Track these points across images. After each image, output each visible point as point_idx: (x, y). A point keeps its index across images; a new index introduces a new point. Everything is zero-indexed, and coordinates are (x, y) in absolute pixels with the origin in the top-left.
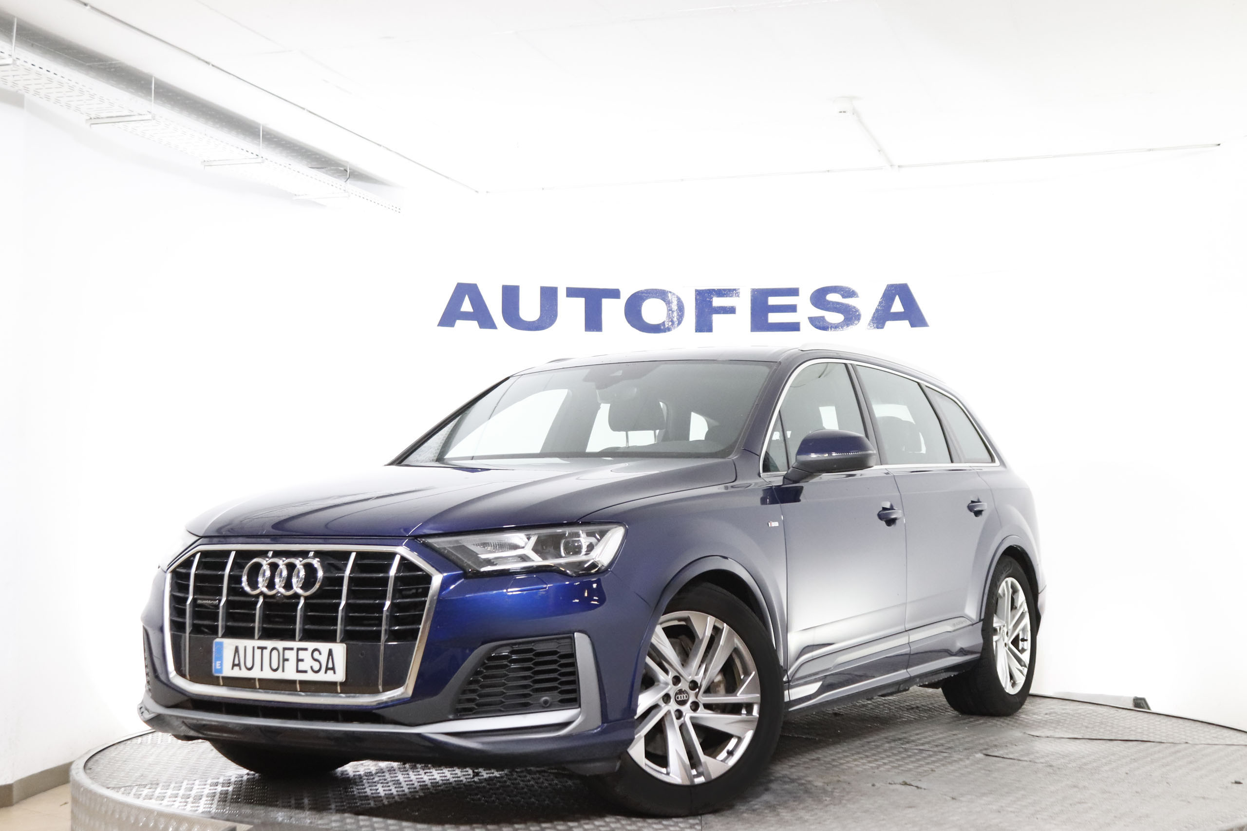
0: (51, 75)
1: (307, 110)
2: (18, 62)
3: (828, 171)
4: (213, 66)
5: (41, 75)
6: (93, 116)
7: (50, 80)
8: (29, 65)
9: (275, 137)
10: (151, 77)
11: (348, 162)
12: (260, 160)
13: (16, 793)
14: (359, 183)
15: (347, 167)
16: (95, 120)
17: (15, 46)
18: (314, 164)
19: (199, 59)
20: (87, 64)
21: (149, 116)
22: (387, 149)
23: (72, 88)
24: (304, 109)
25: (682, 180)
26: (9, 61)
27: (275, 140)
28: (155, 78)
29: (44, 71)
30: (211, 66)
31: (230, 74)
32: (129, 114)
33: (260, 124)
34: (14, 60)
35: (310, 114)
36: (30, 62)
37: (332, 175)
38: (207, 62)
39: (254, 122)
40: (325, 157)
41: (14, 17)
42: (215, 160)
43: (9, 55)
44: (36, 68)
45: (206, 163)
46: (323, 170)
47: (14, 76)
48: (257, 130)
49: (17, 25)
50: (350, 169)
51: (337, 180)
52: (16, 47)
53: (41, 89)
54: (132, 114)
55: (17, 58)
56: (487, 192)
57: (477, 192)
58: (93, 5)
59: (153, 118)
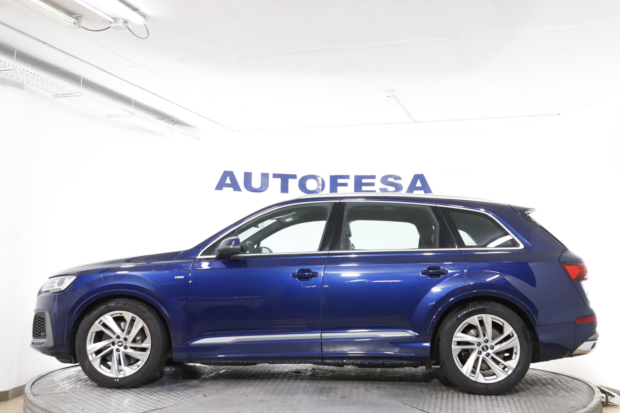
0: (32, 75)
2: (16, 69)
5: (28, 75)
6: (55, 94)
7: (32, 77)
8: (22, 70)
10: (81, 77)
12: (132, 115)
13: (10, 394)
14: (179, 126)
15: (174, 119)
16: (56, 96)
17: (15, 61)
18: (159, 117)
19: (100, 69)
20: (51, 71)
21: (79, 94)
22: (191, 111)
26: (12, 68)
27: (140, 106)
29: (29, 73)
30: (106, 72)
31: (115, 76)
32: (71, 93)
33: (132, 99)
34: (14, 68)
35: (154, 95)
37: (166, 122)
38: (104, 70)
39: (130, 98)
40: (164, 115)
41: (15, 48)
42: (112, 115)
43: (12, 65)
44: (25, 71)
45: (109, 116)
46: (164, 120)
47: (16, 75)
48: (132, 102)
49: (16, 52)
51: (170, 124)
53: (29, 81)
55: (16, 67)
56: (238, 131)
57: (233, 131)
58: (49, 44)
59: (81, 95)
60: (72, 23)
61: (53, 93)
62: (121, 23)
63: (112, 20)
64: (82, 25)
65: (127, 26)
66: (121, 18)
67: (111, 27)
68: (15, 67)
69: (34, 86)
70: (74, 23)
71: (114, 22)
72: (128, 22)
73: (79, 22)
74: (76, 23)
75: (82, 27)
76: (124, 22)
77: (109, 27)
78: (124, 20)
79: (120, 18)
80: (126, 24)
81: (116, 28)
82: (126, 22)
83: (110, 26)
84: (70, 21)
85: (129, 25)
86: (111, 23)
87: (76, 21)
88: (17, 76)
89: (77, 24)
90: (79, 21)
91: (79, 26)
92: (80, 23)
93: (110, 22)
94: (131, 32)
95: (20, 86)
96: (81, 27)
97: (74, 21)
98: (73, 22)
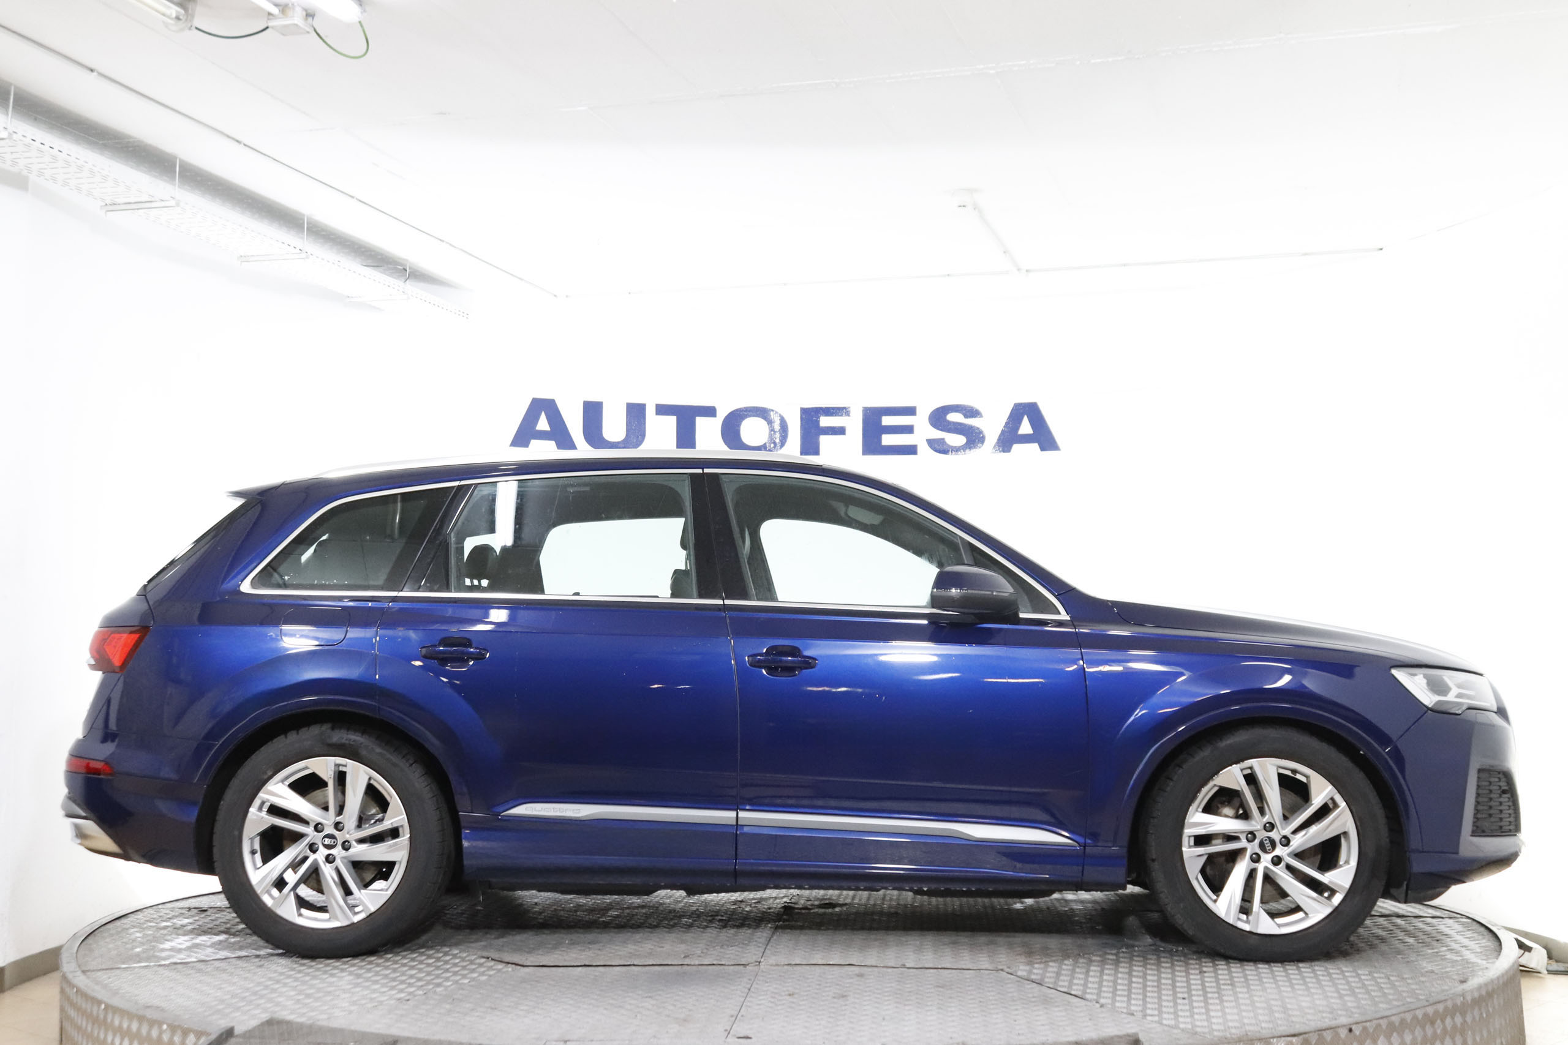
0: (55, 152)
1: (357, 199)
2: (15, 136)
3: (948, 275)
4: (245, 145)
5: (43, 152)
6: (108, 202)
7: (55, 158)
8: (28, 140)
9: (323, 230)
10: (175, 157)
11: (407, 260)
12: (304, 255)
14: (422, 285)
15: (406, 265)
16: (111, 206)
17: (12, 117)
18: (370, 262)
19: (228, 137)
20: (101, 142)
21: (173, 203)
22: (451, 245)
23: (80, 168)
24: (353, 197)
25: (785, 284)
26: (4, 135)
27: (323, 233)
28: (180, 160)
29: (46, 148)
30: (242, 145)
31: (265, 155)
32: (149, 200)
33: (304, 215)
34: (10, 134)
35: (363, 205)
36: (30, 137)
37: (391, 275)
38: (238, 141)
39: (296, 212)
40: (382, 255)
41: (11, 84)
42: (253, 256)
43: (5, 128)
44: (37, 144)
45: (244, 259)
46: (381, 269)
47: (12, 153)
48: (303, 222)
49: (15, 95)
50: (410, 268)
51: (396, 280)
52: (13, 120)
53: (45, 169)
54: (153, 199)
55: (14, 132)
56: (567, 296)
57: (555, 296)
58: (102, 71)
59: (178, 205)
60: (171, 19)
61: (103, 200)
62: (297, 18)
63: (275, 11)
64: (197, 22)
65: (313, 26)
66: (298, 5)
67: (272, 27)
68: (11, 132)
69: (54, 180)
70: (178, 18)
71: (281, 15)
72: (314, 15)
73: (190, 16)
74: (181, 17)
75: (197, 28)
76: (304, 13)
77: (267, 28)
78: (306, 10)
79: (296, 4)
80: (310, 19)
81: (285, 31)
82: (309, 15)
83: (270, 24)
84: (168, 12)
85: (317, 23)
86: (271, 17)
87: (182, 11)
88: (15, 155)
89: (184, 20)
90: (190, 11)
91: (190, 25)
92: (193, 16)
93: (270, 14)
94: (321, 41)
95: (18, 182)
96: (193, 28)
97: (177, 12)
98: (174, 15)
